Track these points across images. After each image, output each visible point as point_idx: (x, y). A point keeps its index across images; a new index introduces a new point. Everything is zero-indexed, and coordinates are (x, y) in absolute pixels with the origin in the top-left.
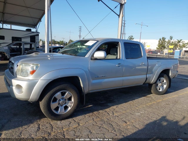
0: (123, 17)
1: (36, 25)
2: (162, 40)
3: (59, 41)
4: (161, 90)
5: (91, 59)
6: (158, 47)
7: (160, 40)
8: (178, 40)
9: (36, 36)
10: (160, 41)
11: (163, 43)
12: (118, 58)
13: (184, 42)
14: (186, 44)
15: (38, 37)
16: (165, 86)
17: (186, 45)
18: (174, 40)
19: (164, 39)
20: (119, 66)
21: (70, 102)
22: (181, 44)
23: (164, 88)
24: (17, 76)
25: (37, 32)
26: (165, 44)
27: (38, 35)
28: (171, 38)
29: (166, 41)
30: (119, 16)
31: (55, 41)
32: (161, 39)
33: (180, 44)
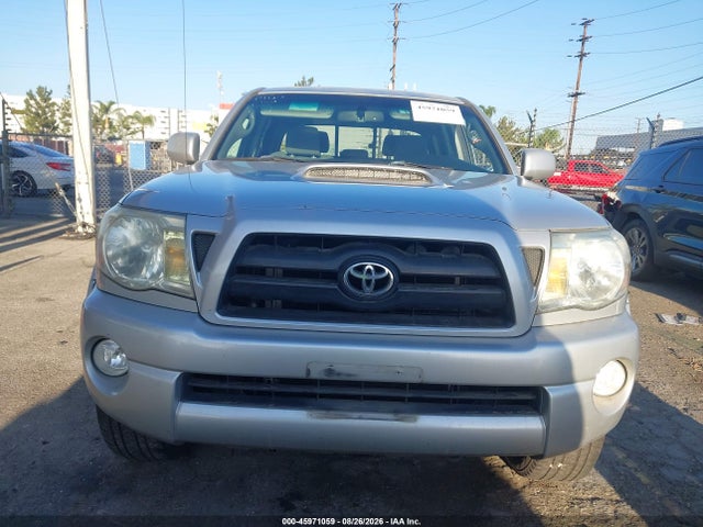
2: (38, 99)
6: (24, 126)
7: (31, 96)
8: (102, 104)
10: (32, 102)
11: (45, 113)
13: (122, 112)
19: (44, 94)
22: (113, 116)
26: (53, 115)
29: (54, 104)
32: (34, 93)
33: (111, 116)
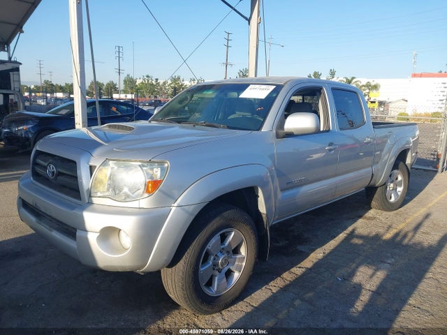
0: (258, 24)
1: (8, 42)
3: (63, 85)
4: (393, 200)
5: (278, 136)
8: (347, 79)
9: (11, 73)
12: (322, 129)
13: (359, 83)
14: (363, 88)
15: (19, 75)
16: (400, 189)
17: (364, 90)
18: (340, 79)
19: (317, 75)
20: (330, 150)
21: (238, 256)
23: (399, 193)
24: (93, 199)
25: (10, 61)
27: (17, 70)
28: (333, 74)
30: (249, 20)
31: (52, 85)
32: (312, 75)
